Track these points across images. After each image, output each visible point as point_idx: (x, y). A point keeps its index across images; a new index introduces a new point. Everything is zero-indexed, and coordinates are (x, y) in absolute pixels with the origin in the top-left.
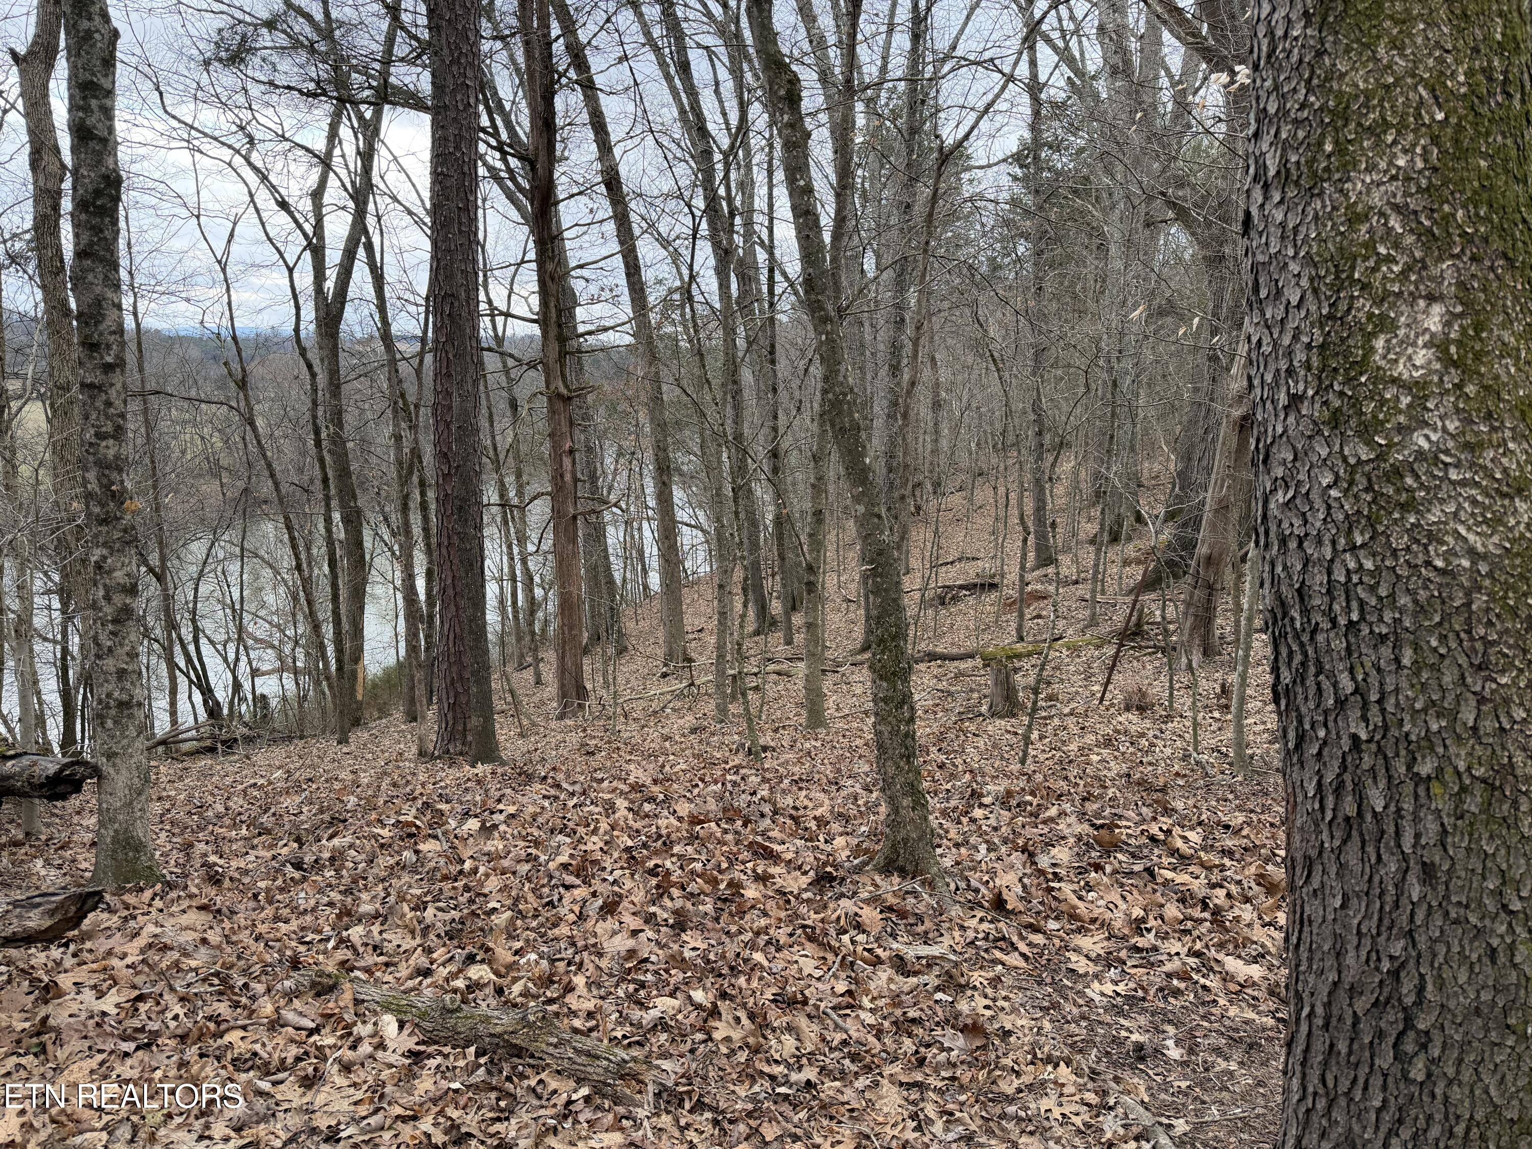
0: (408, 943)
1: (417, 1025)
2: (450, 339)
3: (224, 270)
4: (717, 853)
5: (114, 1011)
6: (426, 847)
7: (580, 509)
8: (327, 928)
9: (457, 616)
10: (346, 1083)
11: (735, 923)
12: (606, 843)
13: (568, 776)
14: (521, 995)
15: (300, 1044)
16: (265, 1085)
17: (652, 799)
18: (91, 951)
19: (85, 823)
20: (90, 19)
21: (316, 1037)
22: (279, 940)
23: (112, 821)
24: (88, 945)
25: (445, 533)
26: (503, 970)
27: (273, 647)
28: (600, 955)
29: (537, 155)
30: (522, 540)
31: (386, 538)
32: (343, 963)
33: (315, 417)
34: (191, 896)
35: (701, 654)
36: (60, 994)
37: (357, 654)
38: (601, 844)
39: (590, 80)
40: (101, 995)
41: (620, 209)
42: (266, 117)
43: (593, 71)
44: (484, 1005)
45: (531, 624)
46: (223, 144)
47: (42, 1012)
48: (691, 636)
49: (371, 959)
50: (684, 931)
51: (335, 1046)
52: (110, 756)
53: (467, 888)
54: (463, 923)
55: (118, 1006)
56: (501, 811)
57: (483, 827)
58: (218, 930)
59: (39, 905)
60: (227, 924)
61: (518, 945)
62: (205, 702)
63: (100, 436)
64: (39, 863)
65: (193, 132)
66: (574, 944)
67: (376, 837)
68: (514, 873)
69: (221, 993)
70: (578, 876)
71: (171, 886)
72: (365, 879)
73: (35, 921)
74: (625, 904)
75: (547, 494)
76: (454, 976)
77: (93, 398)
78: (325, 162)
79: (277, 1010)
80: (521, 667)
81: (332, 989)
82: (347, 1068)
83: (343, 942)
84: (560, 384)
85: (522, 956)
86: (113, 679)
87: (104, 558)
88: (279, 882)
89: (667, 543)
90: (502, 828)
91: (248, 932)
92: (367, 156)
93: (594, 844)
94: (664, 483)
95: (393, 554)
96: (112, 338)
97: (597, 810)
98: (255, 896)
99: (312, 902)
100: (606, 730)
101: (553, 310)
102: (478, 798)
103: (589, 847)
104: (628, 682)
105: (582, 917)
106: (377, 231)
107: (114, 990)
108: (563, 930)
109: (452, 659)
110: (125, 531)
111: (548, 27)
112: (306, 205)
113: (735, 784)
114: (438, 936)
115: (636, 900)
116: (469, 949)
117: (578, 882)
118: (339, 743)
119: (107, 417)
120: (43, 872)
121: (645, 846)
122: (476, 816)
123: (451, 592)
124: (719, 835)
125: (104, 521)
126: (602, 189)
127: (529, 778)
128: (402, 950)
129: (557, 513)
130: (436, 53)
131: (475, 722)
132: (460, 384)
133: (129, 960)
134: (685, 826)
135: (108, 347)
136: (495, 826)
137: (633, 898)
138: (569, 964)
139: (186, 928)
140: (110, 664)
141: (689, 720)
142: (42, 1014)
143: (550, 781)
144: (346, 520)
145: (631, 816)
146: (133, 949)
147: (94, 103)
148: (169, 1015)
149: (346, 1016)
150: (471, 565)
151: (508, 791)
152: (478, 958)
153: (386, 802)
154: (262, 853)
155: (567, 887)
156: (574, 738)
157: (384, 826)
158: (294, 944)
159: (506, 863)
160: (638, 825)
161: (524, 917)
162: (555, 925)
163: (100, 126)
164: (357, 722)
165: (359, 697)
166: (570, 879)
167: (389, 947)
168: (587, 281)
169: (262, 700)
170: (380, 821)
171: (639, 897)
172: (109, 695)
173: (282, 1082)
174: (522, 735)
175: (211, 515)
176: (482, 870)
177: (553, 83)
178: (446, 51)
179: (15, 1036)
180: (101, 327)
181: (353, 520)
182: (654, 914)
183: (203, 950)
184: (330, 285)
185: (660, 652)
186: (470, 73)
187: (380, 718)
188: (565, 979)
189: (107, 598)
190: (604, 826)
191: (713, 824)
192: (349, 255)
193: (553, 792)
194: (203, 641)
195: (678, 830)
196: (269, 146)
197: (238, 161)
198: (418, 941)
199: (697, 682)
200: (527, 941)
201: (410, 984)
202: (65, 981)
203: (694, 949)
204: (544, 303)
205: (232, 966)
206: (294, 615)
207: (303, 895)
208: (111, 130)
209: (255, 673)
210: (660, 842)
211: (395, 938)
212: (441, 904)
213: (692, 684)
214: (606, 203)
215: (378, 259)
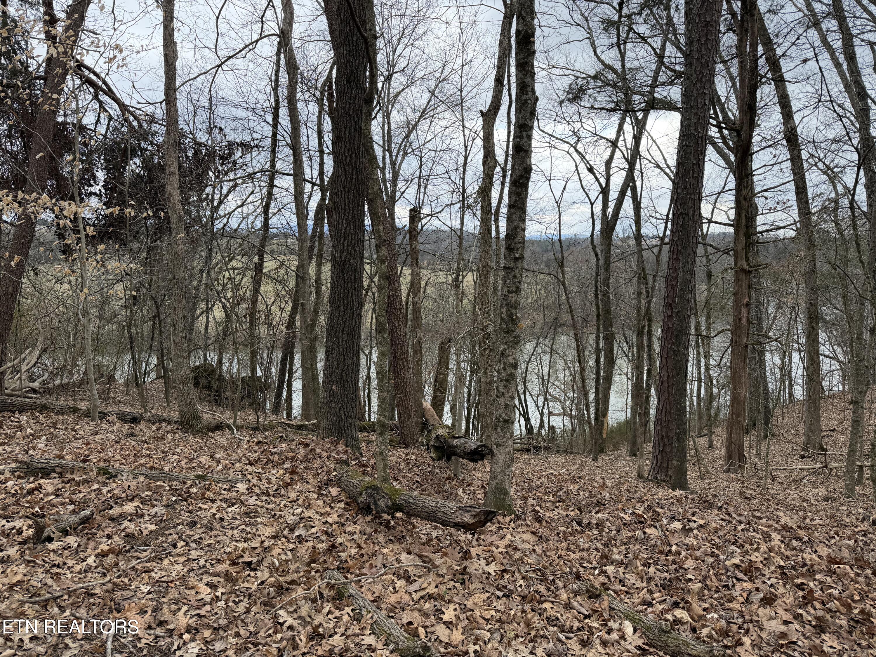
0: (639, 584)
1: (644, 633)
2: (680, 239)
3: (559, 207)
4: (851, 587)
5: (493, 574)
6: (650, 531)
7: (751, 342)
8: (594, 562)
9: (668, 399)
10: (603, 651)
11: (865, 639)
12: (765, 559)
13: (736, 510)
14: (707, 636)
15: (580, 621)
16: (562, 637)
17: (799, 539)
18: (483, 540)
19: (477, 475)
20: (527, 94)
21: (587, 621)
22: (570, 561)
23: (496, 477)
24: (482, 537)
25: (665, 350)
26: (696, 618)
27: (560, 401)
28: (761, 629)
29: (742, 127)
30: (707, 357)
31: (625, 349)
32: (603, 584)
33: (596, 282)
34: (527, 525)
35: (832, 447)
36: (471, 558)
37: (605, 412)
38: (762, 559)
39: (782, 76)
40: (488, 564)
41: (795, 153)
42: (588, 125)
43: (783, 71)
44: (684, 635)
45: (709, 409)
46: (565, 142)
47: (465, 563)
48: (824, 433)
49: (618, 587)
50: (824, 633)
51: (598, 628)
52: (498, 445)
53: (674, 562)
54: (671, 582)
55: (495, 571)
56: (695, 522)
57: (684, 528)
58: (540, 546)
59: (469, 511)
60: (544, 545)
61: (706, 605)
62: (526, 426)
63: (510, 292)
64: (461, 490)
65: (552, 139)
66: (743, 617)
67: (621, 518)
68: (703, 561)
69: (541, 581)
70: (745, 574)
71: (518, 517)
72: (615, 540)
73: (467, 518)
74: (779, 601)
75: (729, 330)
76: (667, 611)
77: (508, 273)
78: (614, 144)
79: (569, 598)
80: (700, 436)
81: (597, 596)
82: (604, 643)
83: (603, 572)
84: (744, 263)
85: (708, 613)
86: (503, 408)
87: (505, 349)
88: (570, 530)
89: (811, 368)
90: (696, 531)
91: (554, 552)
92: (637, 139)
93: (757, 557)
94: (813, 328)
95: (629, 359)
96: (519, 245)
97: (758, 536)
98: (558, 534)
99: (587, 546)
100: (758, 486)
101: (744, 218)
102: (680, 510)
103: (753, 558)
104: (774, 457)
105: (748, 601)
106: (640, 179)
107: (494, 563)
108: (735, 605)
109: (663, 424)
110: (515, 337)
111: (756, 50)
112: (603, 169)
113: (865, 543)
114: (656, 585)
115: (787, 602)
116: (674, 599)
117: (746, 578)
118: (593, 460)
119: (514, 283)
120: (462, 495)
121: (793, 568)
122: (679, 521)
123: (666, 384)
124: (852, 575)
125: (507, 332)
126: (784, 142)
127: (710, 505)
128: (635, 586)
129: (735, 344)
130: (688, 79)
131: (675, 464)
132: (684, 264)
133: (500, 550)
134: (825, 563)
135: (518, 250)
136: (691, 530)
137: (785, 599)
138: (740, 628)
139: (526, 541)
140: (502, 400)
141: (822, 491)
142: (464, 565)
143: (724, 510)
144: (606, 338)
145: (783, 546)
146: (503, 544)
147: (524, 134)
148: (518, 584)
149: (604, 614)
150: (680, 370)
151: (697, 510)
152: (681, 605)
153: (627, 500)
154: (562, 512)
155: (739, 580)
156: (736, 487)
157: (626, 513)
158: (578, 566)
159: (698, 553)
160: (788, 553)
161: (709, 590)
162: (729, 601)
163: (525, 144)
164: (602, 451)
165: (604, 437)
166: (741, 575)
167: (629, 583)
168: (767, 198)
169: (552, 429)
170: (624, 510)
171: (790, 600)
172: (500, 416)
173: (570, 638)
174: (701, 478)
175: (537, 330)
176: (683, 553)
177: (756, 83)
178: (694, 76)
179: (453, 572)
180: (516, 240)
181: (610, 339)
182: (801, 615)
183: (534, 555)
184: (610, 210)
185: (800, 441)
186: (707, 86)
187: (614, 450)
188: (737, 637)
189: (504, 369)
190: (763, 547)
191: (847, 567)
192: (622, 194)
193: (727, 517)
194: (528, 393)
195: (819, 564)
196: (588, 140)
197: (572, 150)
198: (645, 584)
199: (830, 466)
200: (711, 605)
201: (640, 608)
202: (474, 552)
203: (831, 647)
204: (738, 214)
205: (546, 569)
206: (573, 386)
207: (582, 540)
208: (530, 145)
209: (550, 414)
210: (805, 569)
211: (631, 579)
212: (658, 567)
213: (826, 467)
214: (785, 150)
215: (639, 195)
